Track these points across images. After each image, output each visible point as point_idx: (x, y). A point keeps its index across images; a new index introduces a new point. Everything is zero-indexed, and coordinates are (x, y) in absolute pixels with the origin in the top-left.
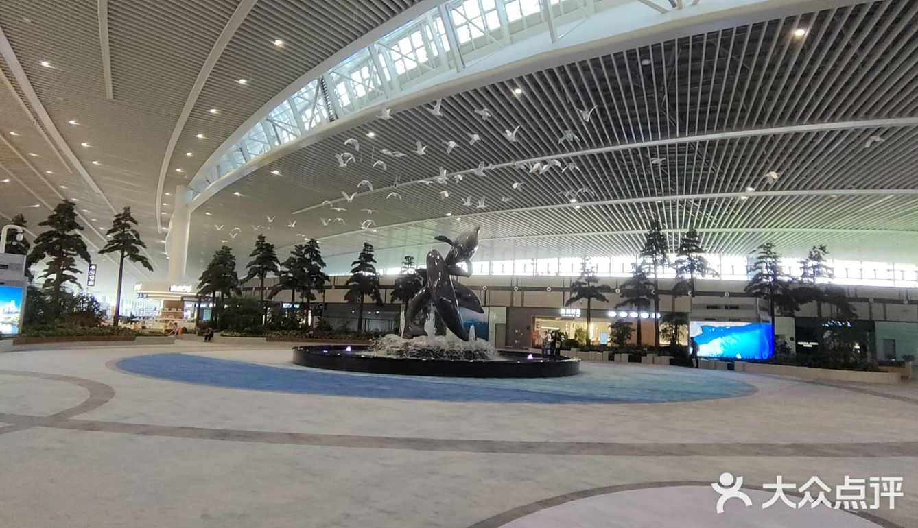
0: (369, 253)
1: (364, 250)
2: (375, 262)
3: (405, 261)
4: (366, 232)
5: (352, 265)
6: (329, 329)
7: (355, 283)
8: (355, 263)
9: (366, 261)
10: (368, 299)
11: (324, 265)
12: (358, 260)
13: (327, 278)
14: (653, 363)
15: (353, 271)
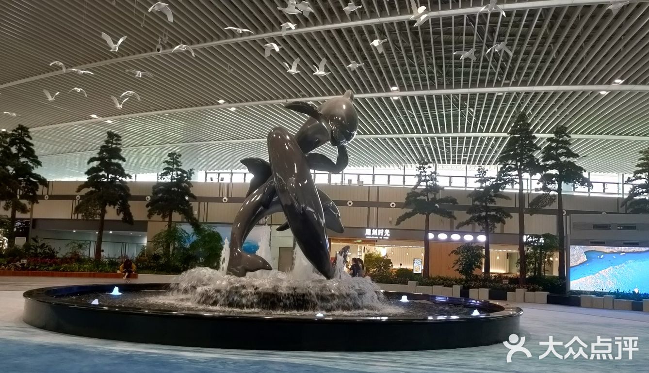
0: (114, 146)
1: (107, 142)
2: (124, 160)
3: (168, 159)
4: (97, 123)
5: (89, 163)
6: (52, 255)
7: (91, 189)
8: (92, 160)
9: (110, 158)
10: (112, 213)
11: (39, 163)
12: (97, 156)
13: (44, 182)
14: (524, 302)
15: (88, 173)
